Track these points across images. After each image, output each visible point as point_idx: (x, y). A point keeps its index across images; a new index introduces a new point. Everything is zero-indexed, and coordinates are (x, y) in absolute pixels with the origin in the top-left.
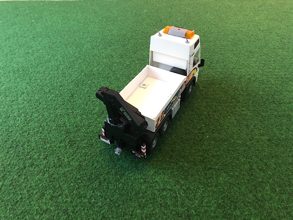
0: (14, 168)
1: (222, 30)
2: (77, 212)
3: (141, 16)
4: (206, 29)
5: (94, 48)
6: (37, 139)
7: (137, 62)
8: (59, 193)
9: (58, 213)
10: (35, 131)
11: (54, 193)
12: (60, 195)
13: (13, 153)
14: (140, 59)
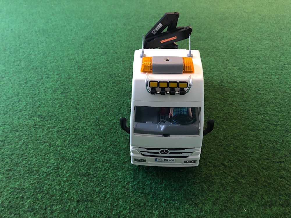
2: (81, 100)
8: (68, 91)
9: (67, 100)
11: (64, 91)
12: (68, 92)
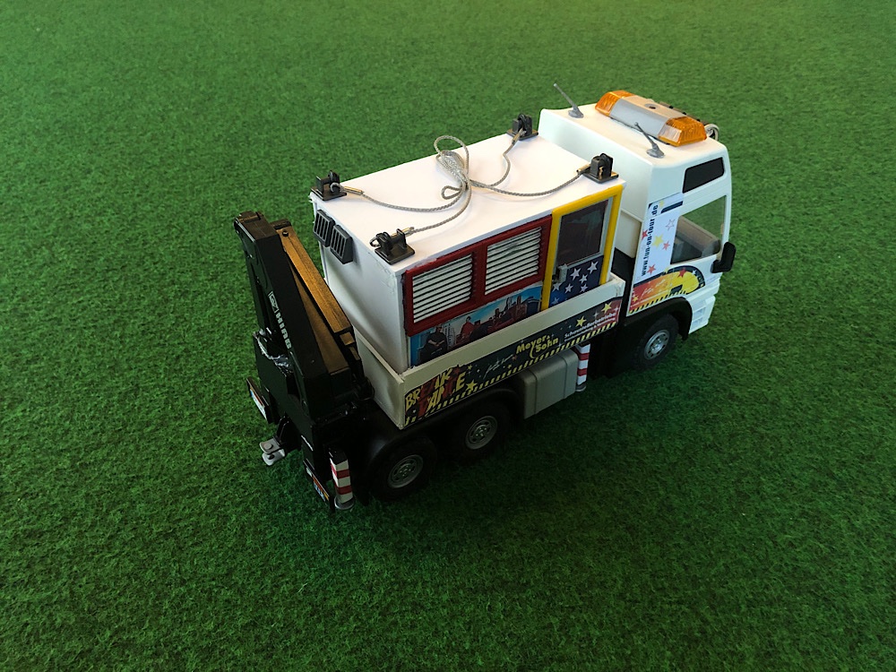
0: (139, 304)
1: (564, 24)
3: (347, 7)
4: (522, 24)
5: (245, 74)
6: (172, 249)
7: (373, 92)
10: (159, 235)
13: (120, 279)
14: (378, 86)
